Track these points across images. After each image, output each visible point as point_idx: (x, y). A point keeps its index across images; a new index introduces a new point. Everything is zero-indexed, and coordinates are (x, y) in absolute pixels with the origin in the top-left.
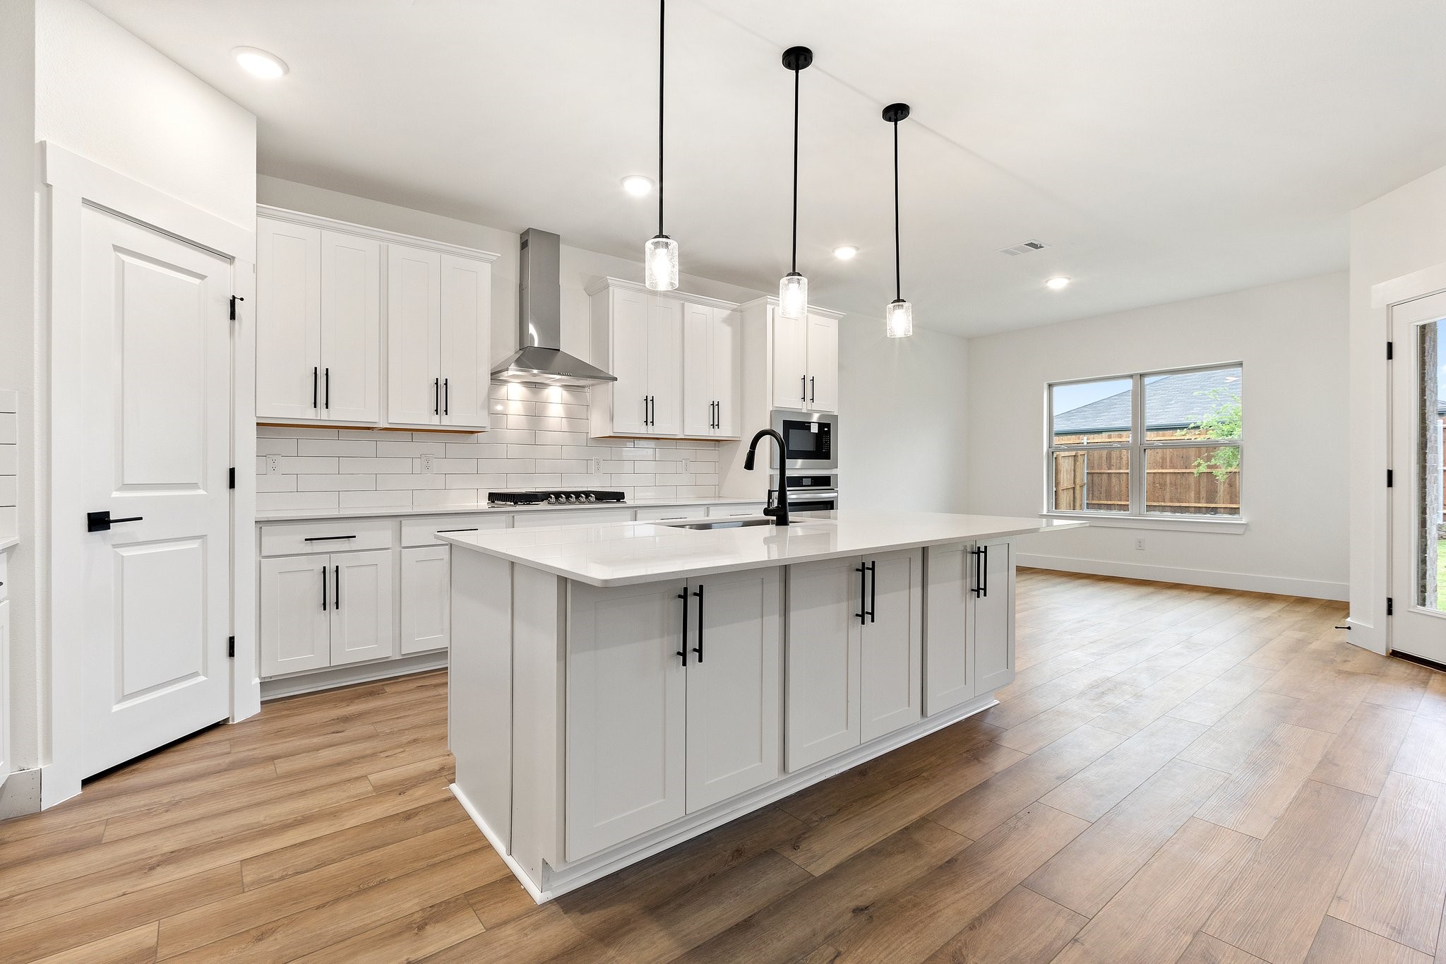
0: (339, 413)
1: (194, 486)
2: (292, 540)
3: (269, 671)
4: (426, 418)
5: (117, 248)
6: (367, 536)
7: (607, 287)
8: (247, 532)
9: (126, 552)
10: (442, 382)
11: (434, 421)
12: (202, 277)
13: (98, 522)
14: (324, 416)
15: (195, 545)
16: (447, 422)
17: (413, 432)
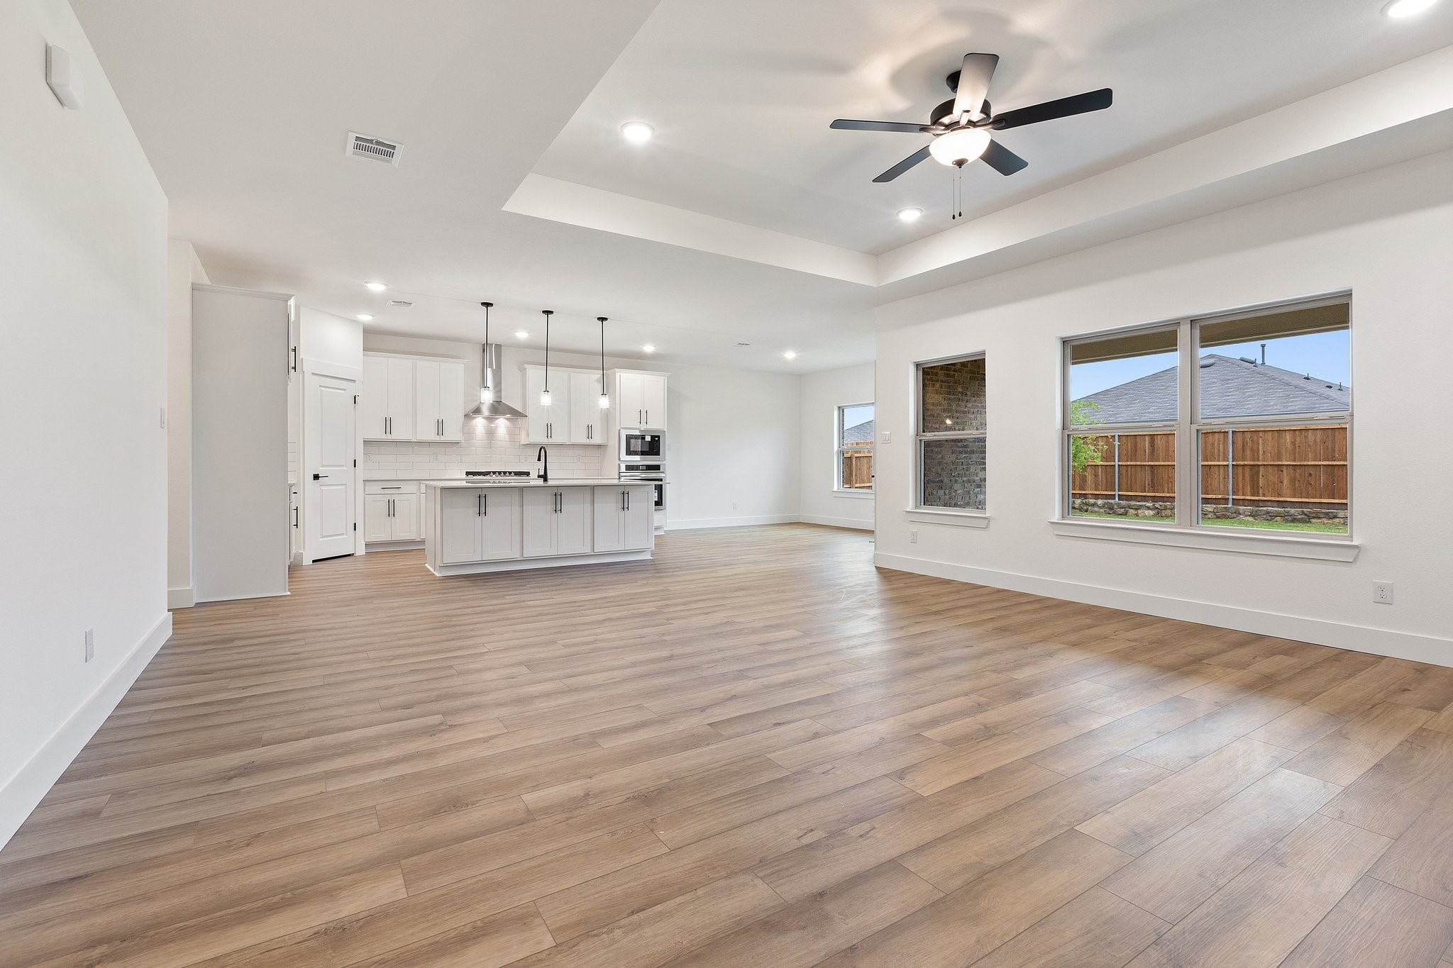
0: (396, 435)
1: (343, 466)
2: (376, 488)
3: (369, 540)
4: (432, 437)
5: (320, 386)
6: (406, 488)
7: (526, 369)
8: (360, 485)
9: (323, 488)
10: (440, 421)
11: (437, 438)
12: (345, 390)
13: (316, 477)
14: (389, 437)
15: (343, 487)
16: (443, 438)
17: (430, 444)
